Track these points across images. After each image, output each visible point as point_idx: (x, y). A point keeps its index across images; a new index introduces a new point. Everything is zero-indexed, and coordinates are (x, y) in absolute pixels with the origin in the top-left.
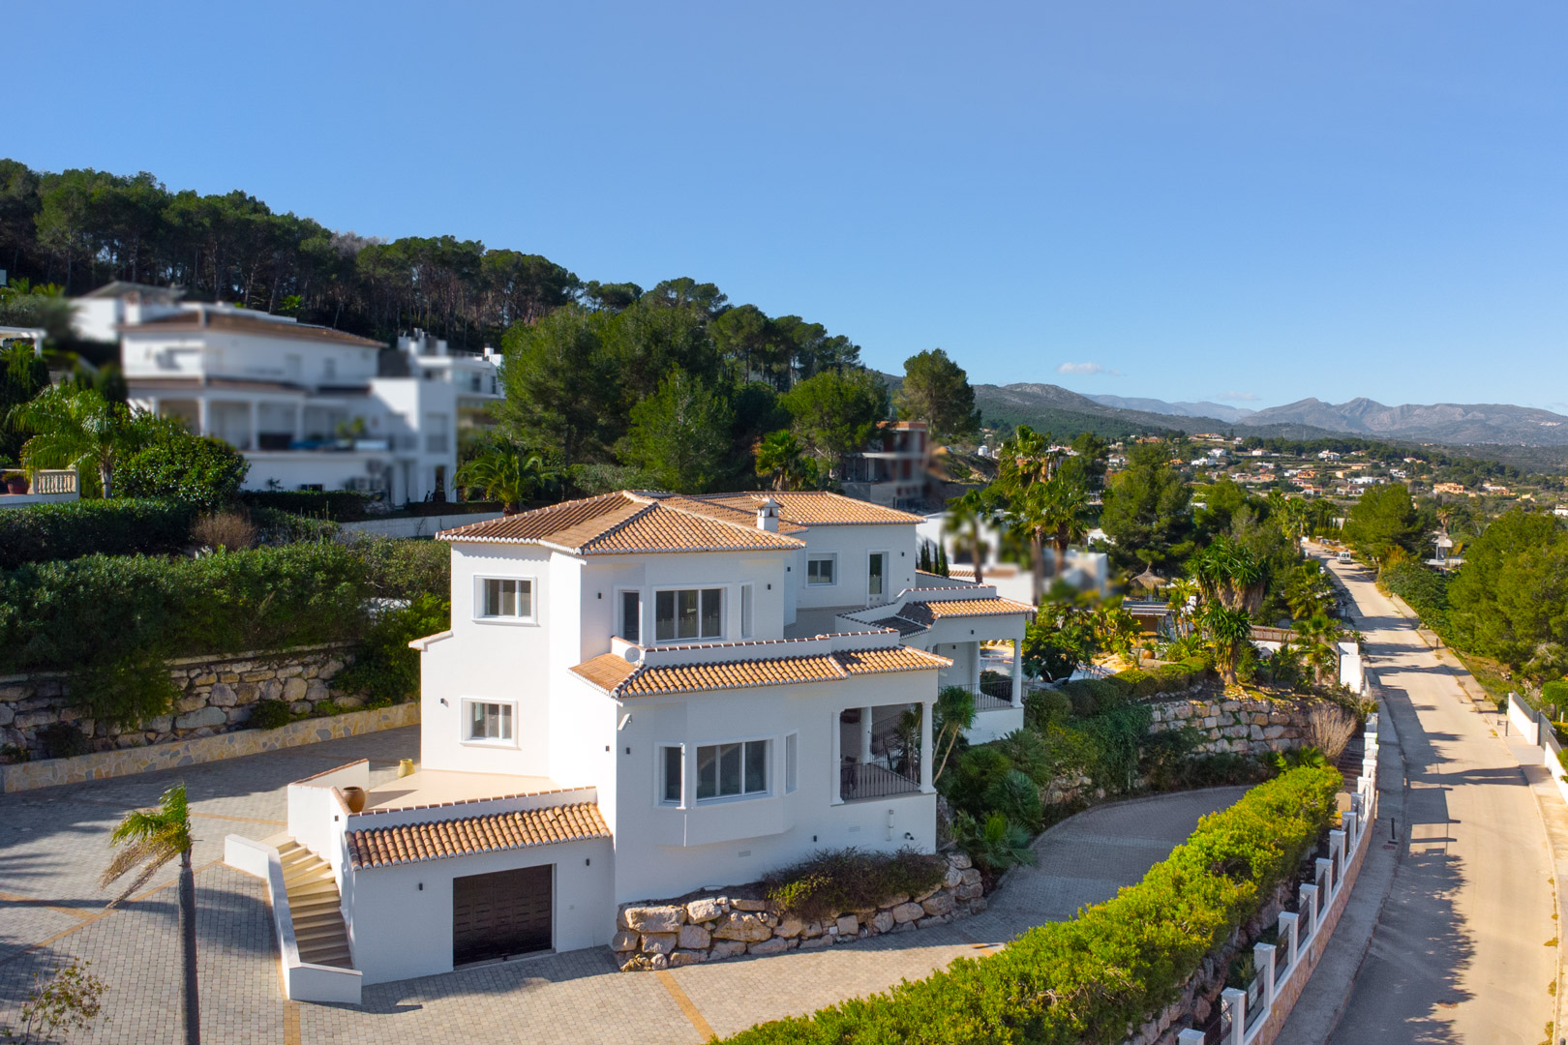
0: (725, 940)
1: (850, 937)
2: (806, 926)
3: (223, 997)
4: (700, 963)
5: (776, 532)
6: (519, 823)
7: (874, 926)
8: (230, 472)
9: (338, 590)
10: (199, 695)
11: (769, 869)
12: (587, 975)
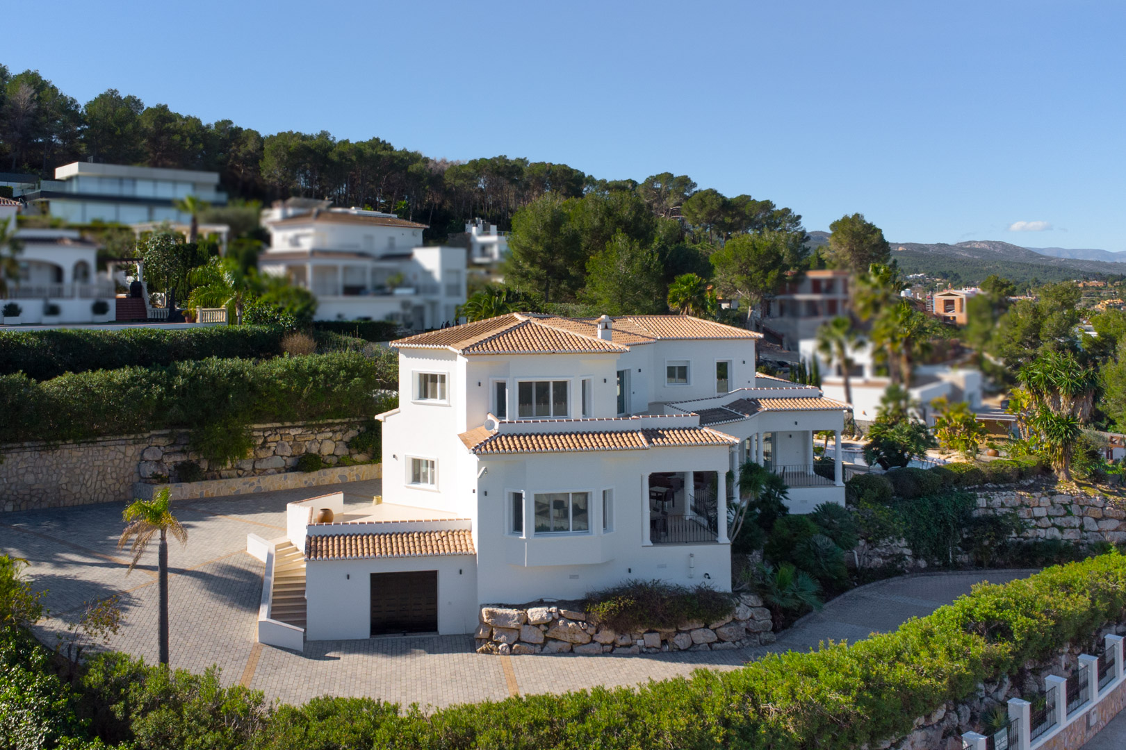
0: (555, 640)
1: (654, 649)
2: (618, 637)
3: (219, 635)
4: (535, 654)
5: (610, 340)
6: (416, 539)
7: (674, 643)
8: (307, 308)
9: (352, 382)
10: (269, 448)
11: (590, 590)
12: (453, 652)
